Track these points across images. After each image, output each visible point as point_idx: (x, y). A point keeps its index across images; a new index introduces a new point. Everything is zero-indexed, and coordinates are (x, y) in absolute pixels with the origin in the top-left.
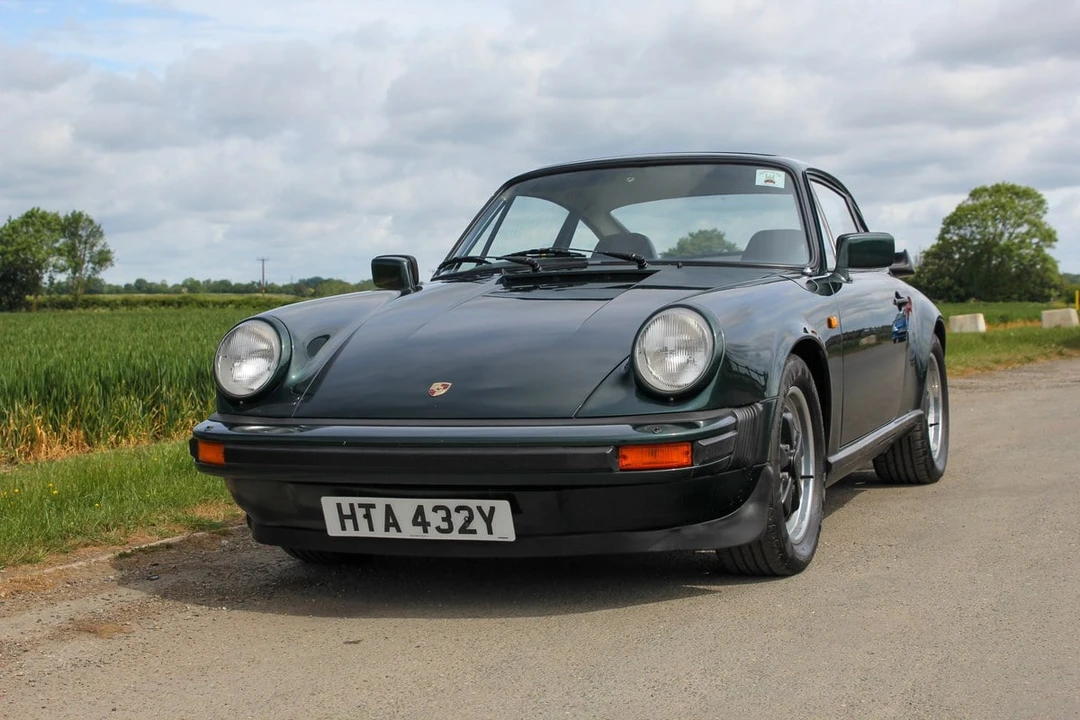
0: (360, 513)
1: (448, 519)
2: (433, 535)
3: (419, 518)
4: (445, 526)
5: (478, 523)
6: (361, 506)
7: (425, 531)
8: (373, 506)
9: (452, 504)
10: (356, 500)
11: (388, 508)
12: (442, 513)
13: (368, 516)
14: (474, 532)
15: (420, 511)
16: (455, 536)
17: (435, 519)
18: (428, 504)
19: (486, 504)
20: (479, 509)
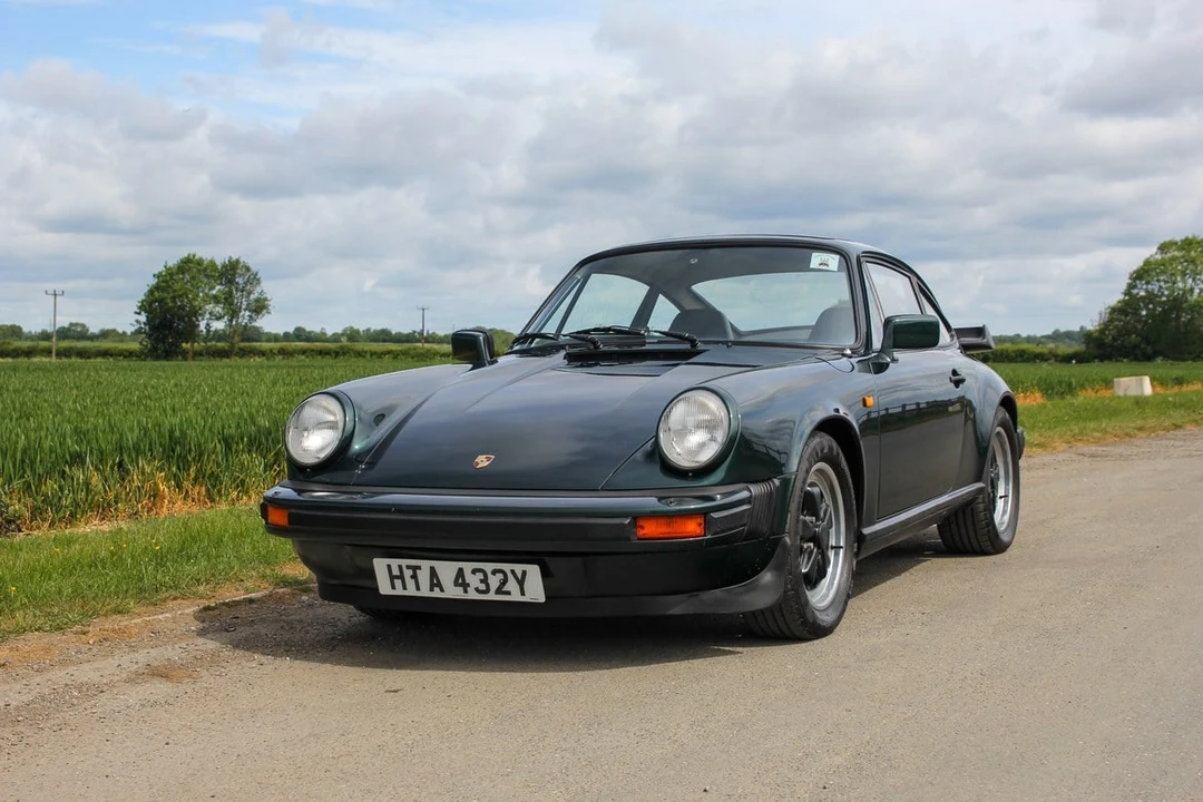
0: (408, 573)
1: (485, 581)
2: (472, 595)
3: (460, 579)
4: (482, 587)
5: (512, 585)
6: (408, 567)
7: (466, 591)
8: (419, 568)
9: (489, 567)
10: (405, 562)
11: (433, 572)
12: (480, 576)
13: (414, 577)
14: (508, 593)
15: (460, 572)
16: (492, 596)
17: (474, 581)
18: (468, 567)
19: (519, 568)
20: (513, 572)
